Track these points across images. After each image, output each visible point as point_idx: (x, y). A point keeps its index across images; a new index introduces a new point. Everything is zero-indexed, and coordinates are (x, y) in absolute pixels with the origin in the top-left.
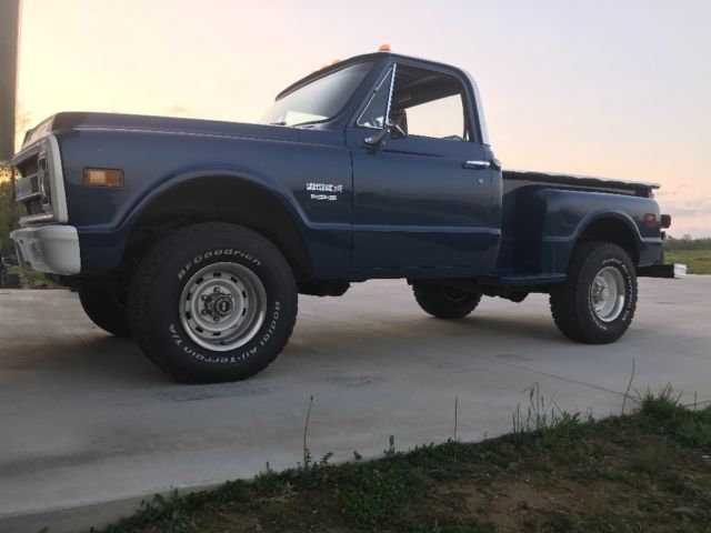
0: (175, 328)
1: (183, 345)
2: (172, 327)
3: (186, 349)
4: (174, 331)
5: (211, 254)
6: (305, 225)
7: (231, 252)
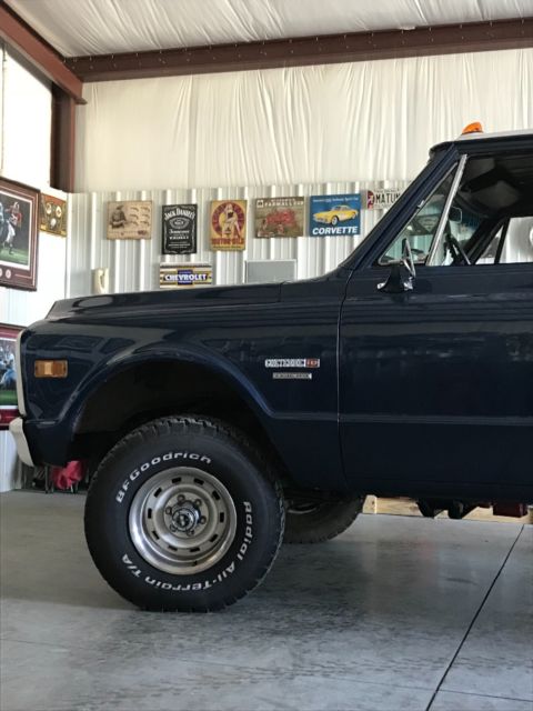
0: (130, 558)
1: (143, 576)
2: (125, 557)
3: (147, 579)
4: (129, 562)
5: (159, 459)
6: (265, 414)
7: (171, 457)
